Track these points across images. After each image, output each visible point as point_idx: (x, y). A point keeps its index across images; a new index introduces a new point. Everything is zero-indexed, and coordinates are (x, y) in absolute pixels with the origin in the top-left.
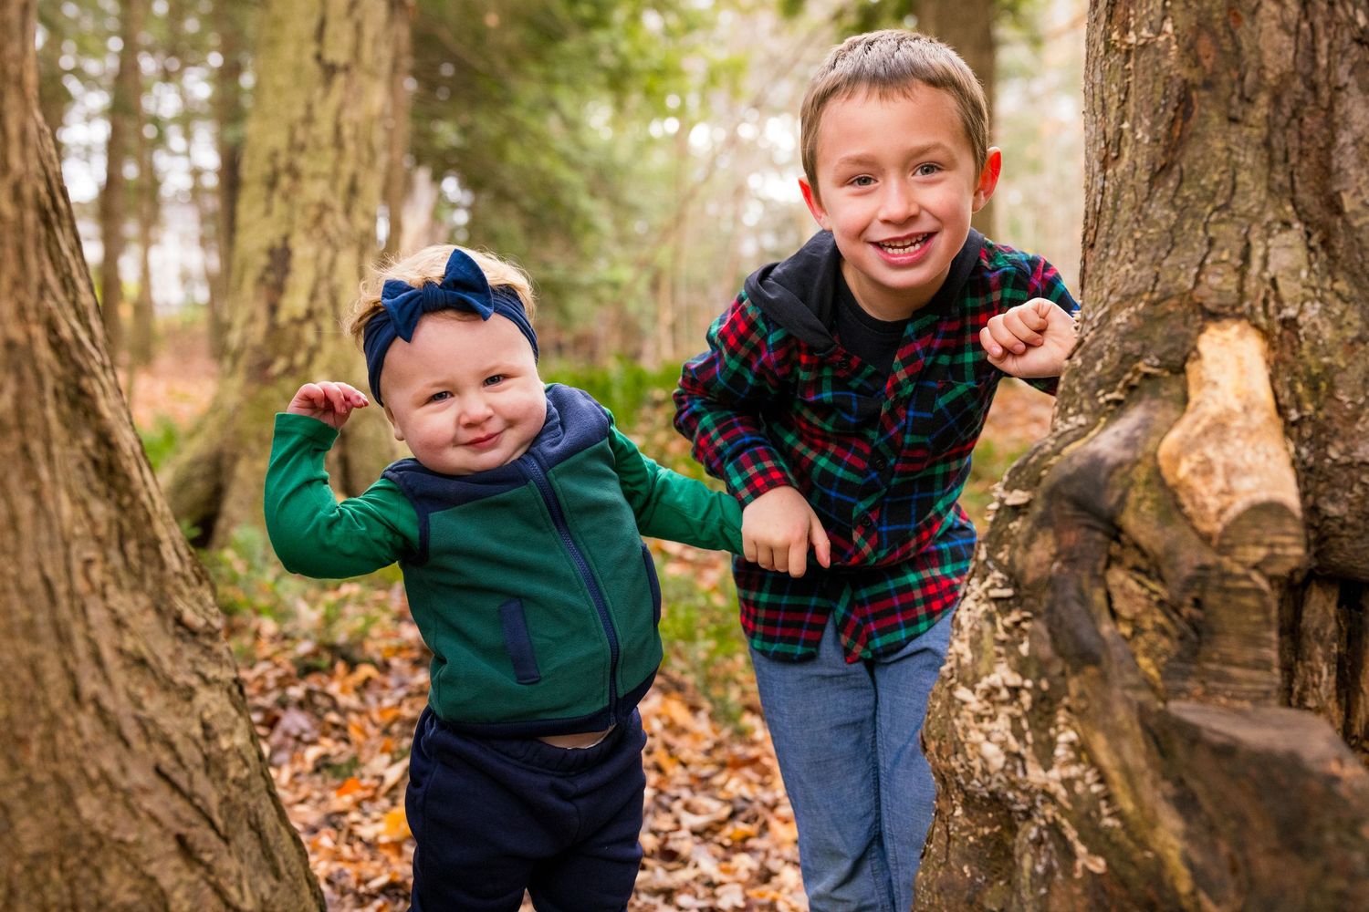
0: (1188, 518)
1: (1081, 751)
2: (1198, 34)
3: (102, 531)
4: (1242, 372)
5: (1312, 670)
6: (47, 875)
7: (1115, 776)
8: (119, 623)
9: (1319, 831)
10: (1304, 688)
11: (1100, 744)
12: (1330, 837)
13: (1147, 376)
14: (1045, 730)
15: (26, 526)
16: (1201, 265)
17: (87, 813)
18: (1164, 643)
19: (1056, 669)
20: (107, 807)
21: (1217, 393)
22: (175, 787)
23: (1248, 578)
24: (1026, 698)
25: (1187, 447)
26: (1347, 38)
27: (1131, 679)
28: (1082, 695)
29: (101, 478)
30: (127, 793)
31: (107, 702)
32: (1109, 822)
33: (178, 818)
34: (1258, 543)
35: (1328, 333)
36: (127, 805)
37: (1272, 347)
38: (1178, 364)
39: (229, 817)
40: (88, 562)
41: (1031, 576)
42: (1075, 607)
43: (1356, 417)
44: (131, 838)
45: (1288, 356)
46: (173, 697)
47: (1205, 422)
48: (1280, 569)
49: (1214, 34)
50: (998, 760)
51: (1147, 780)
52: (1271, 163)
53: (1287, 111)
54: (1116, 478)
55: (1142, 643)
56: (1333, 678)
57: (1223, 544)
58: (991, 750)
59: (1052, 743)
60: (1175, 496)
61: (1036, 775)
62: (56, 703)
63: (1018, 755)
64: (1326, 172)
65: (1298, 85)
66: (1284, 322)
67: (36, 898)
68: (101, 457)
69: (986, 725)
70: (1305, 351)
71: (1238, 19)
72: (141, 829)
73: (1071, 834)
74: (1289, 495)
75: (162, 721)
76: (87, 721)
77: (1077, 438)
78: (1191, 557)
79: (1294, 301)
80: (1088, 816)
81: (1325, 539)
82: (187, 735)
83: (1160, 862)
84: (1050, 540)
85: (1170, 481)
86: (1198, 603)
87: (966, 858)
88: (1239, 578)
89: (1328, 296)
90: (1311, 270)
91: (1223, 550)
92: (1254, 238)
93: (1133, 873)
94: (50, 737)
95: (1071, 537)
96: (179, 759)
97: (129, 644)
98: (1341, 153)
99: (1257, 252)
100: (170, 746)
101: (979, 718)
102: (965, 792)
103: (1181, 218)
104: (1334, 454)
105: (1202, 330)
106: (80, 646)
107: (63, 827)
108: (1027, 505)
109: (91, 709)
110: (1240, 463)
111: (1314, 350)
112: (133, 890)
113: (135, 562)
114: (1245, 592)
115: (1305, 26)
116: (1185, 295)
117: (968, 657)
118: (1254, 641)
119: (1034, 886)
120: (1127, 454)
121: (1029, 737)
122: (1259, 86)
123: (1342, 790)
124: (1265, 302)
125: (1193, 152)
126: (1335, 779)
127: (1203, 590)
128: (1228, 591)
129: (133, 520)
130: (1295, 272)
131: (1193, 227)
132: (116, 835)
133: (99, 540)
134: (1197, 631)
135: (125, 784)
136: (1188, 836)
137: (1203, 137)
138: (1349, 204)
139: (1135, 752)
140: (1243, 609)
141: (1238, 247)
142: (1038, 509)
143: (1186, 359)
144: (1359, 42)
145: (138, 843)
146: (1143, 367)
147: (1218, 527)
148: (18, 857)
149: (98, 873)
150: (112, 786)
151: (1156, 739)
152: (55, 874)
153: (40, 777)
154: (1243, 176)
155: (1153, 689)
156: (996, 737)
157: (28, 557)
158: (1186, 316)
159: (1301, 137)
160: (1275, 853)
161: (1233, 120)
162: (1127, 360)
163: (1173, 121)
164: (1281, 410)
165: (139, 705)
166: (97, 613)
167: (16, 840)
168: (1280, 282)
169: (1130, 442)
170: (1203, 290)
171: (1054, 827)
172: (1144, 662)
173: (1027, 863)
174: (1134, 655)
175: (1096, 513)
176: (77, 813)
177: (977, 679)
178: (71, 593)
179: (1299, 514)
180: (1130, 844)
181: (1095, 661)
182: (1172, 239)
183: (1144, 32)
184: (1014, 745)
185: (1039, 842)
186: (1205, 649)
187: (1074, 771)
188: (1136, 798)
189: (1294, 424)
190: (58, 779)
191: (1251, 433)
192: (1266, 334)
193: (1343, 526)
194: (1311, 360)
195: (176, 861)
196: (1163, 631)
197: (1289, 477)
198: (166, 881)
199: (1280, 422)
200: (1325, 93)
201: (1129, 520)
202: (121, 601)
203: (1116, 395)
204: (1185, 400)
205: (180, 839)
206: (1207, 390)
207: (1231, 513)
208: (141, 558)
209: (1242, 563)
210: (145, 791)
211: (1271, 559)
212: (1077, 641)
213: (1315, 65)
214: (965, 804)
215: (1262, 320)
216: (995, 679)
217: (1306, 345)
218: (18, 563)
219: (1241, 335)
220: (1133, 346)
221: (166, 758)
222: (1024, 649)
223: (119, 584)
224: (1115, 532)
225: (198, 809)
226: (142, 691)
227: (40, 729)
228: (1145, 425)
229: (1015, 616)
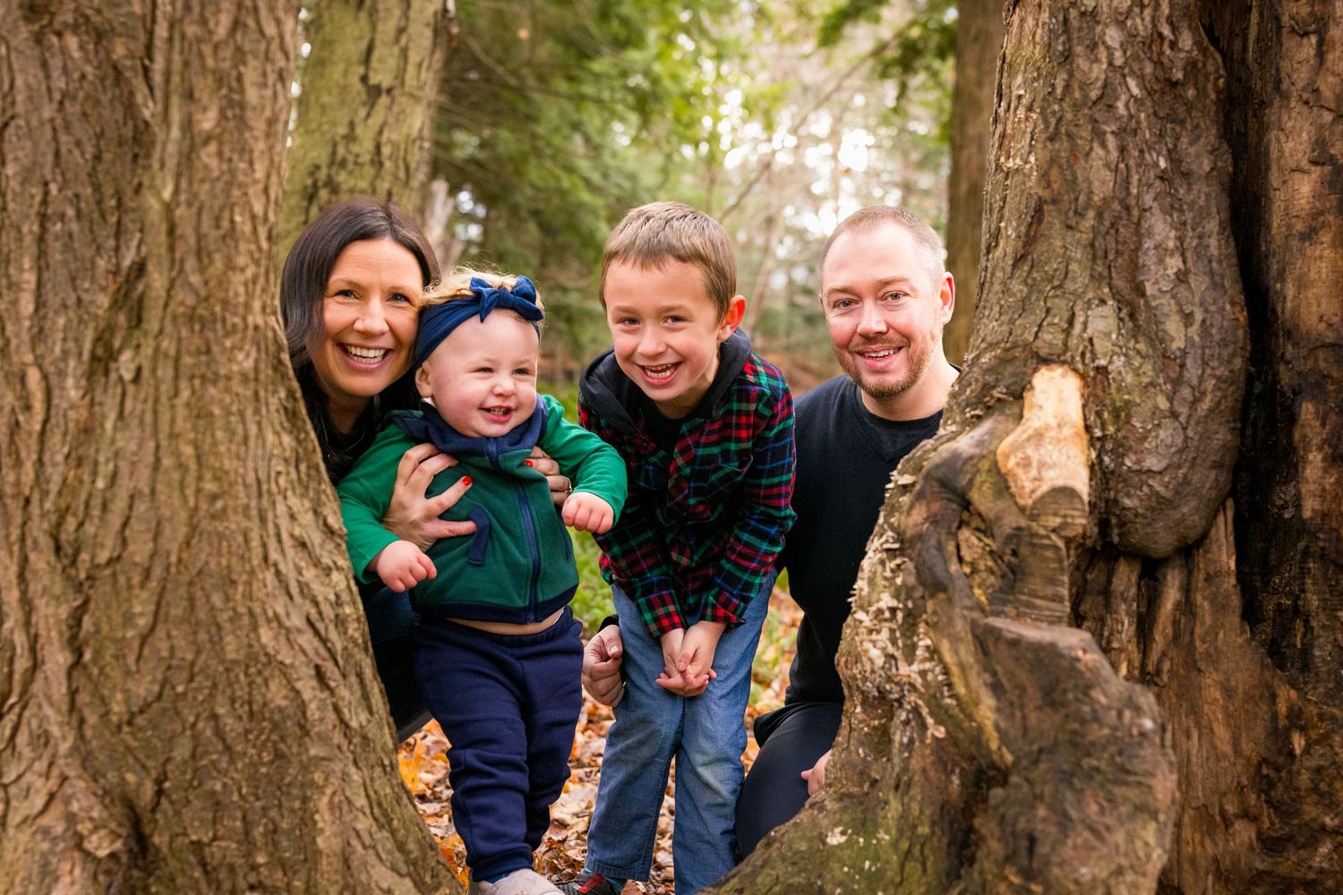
0: (1013, 496)
1: (933, 652)
2: (1050, 166)
3: (287, 454)
4: (1061, 400)
5: (1117, 621)
6: (237, 676)
7: (955, 670)
8: (292, 517)
9: (1065, 691)
10: (1111, 634)
11: (945, 647)
12: (1070, 696)
13: (999, 400)
14: (910, 637)
15: (252, 443)
16: (1040, 326)
17: (264, 639)
18: (992, 579)
19: (918, 593)
20: (276, 638)
21: (1041, 414)
22: (317, 632)
23: (1048, 537)
24: (900, 615)
25: (1016, 447)
26: (1152, 175)
27: (967, 602)
28: (935, 613)
29: (289, 420)
30: (288, 630)
31: (282, 567)
32: (948, 701)
33: (317, 654)
34: (1055, 514)
35: (1129, 379)
36: (288, 639)
37: (1086, 385)
38: (1018, 394)
39: (346, 661)
40: (279, 473)
41: (909, 533)
42: (934, 552)
43: (1145, 438)
44: (288, 661)
45: (1100, 393)
46: (320, 572)
47: (1030, 432)
48: (1069, 533)
49: (1060, 167)
50: (880, 661)
51: (974, 672)
52: (1094, 258)
53: (1107, 223)
54: (968, 467)
55: (977, 579)
56: (1133, 628)
57: (1032, 513)
58: (875, 653)
59: (914, 647)
60: (1006, 481)
61: (905, 670)
62: (255, 562)
63: (893, 657)
64: (1135, 267)
65: (1116, 206)
66: (1098, 369)
67: (229, 692)
68: (289, 406)
69: (874, 636)
70: (1113, 391)
71: (1076, 158)
72: (294, 657)
73: (925, 711)
74: (1081, 483)
75: (313, 586)
76: (269, 576)
77: (949, 440)
78: (1011, 521)
79: (1105, 355)
80: (934, 696)
81: (1125, 524)
82: (326, 599)
83: (980, 729)
84: (924, 508)
85: (1003, 470)
86: (1014, 553)
87: (862, 744)
88: (1042, 537)
89: (1131, 353)
90: (1119, 334)
91: (1033, 518)
92: (1077, 309)
93: (961, 736)
94: (249, 583)
95: (936, 506)
96: (320, 613)
97: (297, 532)
98: (1145, 254)
99: (1080, 319)
100: (316, 603)
101: (871, 631)
102: (863, 692)
103: (1030, 292)
104: (1128, 463)
105: (1035, 370)
106: (271, 526)
107: (250, 646)
108: (913, 485)
109: (272, 570)
110: (1049, 461)
111: (1119, 389)
112: (286, 697)
113: (303, 476)
114: (1046, 547)
115: (1122, 166)
116: (1026, 345)
117: (866, 589)
118: (1053, 582)
119: (901, 752)
120: (977, 451)
121: (900, 643)
122: (1088, 205)
123: (1081, 666)
124: (1083, 355)
125: (1041, 247)
126: (1078, 660)
127: (1018, 545)
128: (1035, 545)
129: (305, 449)
130: (1108, 335)
131: (1038, 300)
132: (279, 658)
133: (286, 460)
134: (1014, 573)
135: (288, 624)
136: (998, 710)
137: (1048, 237)
138: (1150, 289)
139: (967, 653)
140: (1045, 559)
141: (1066, 315)
142: (918, 487)
143: (1023, 389)
144: (1162, 178)
145: (292, 666)
146: (996, 394)
147: (1030, 502)
148: (222, 662)
149: (266, 682)
150: (281, 625)
151: (981, 644)
152: (242, 677)
153: (242, 610)
154: (1074, 267)
155: (983, 610)
156: (880, 644)
157: (250, 464)
158: (1026, 360)
159: (1117, 242)
160: (1040, 708)
161: (1069, 227)
162: (987, 388)
163: (1030, 225)
164: (1088, 428)
165: (300, 573)
166: (281, 508)
167: (222, 649)
168: (1096, 341)
169: (980, 443)
170: (1039, 343)
171: (916, 710)
172: (977, 591)
173: (897, 738)
174: (971, 587)
175: (954, 491)
176: (259, 638)
177: (870, 604)
178: (269, 491)
179: (1086, 498)
180: (961, 716)
181: (944, 589)
182: (1024, 306)
183: (1018, 161)
184: (891, 649)
185: (906, 723)
186: (1018, 585)
187: (928, 665)
188: (967, 686)
189: (1099, 439)
190: (251, 613)
191: (1059, 441)
192: (1083, 376)
193: (1136, 515)
194: (1116, 397)
195: (314, 683)
196: (992, 572)
197: (1084, 474)
198: (307, 695)
199: (1086, 437)
200: (1135, 212)
201: (975, 496)
202: (294, 501)
203: (978, 412)
204: (1021, 417)
205: (317, 668)
206: (1035, 411)
207: (1039, 493)
208: (308, 475)
209: (1045, 527)
210: (299, 631)
211: (1064, 525)
212: (933, 575)
213: (1129, 193)
214: (863, 704)
215: (1080, 366)
216: (883, 605)
217: (1114, 386)
218: (245, 467)
219: (1063, 376)
220: (990, 379)
221: (313, 611)
222: (899, 581)
223: (294, 490)
224: (966, 504)
225: (329, 650)
226: (303, 564)
227: (245, 577)
228: (991, 433)
229: (898, 561)
